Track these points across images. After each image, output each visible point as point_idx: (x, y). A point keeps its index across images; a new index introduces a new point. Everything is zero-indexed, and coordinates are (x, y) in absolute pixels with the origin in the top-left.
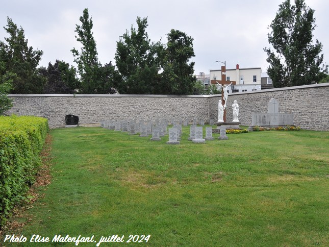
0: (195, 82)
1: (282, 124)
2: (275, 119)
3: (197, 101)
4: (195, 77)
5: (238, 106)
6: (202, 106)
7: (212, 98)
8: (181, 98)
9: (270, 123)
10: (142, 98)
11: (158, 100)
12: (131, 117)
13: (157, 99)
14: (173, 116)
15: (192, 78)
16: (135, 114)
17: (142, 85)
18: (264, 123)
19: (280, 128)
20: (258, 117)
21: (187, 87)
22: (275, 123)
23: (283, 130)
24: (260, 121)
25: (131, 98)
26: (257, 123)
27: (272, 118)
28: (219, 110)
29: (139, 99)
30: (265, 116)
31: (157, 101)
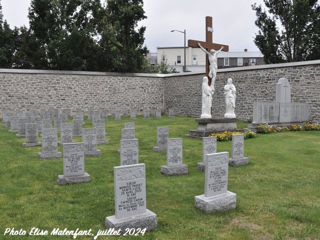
0: (146, 55)
1: (295, 120)
2: (286, 111)
3: (148, 82)
4: (145, 48)
5: (234, 89)
6: (155, 89)
7: (169, 79)
8: (125, 78)
9: (279, 119)
10: (69, 77)
11: (92, 80)
12: (51, 104)
13: (91, 77)
14: (115, 103)
15: (142, 50)
16: (58, 100)
17: (68, 57)
18: (271, 118)
19: (295, 126)
20: (263, 109)
21: (135, 62)
22: (286, 118)
23: (299, 130)
24: (266, 116)
25: (52, 76)
26: (261, 118)
27: (282, 109)
28: (204, 95)
29: (64, 77)
30: (272, 107)
31: (90, 81)
